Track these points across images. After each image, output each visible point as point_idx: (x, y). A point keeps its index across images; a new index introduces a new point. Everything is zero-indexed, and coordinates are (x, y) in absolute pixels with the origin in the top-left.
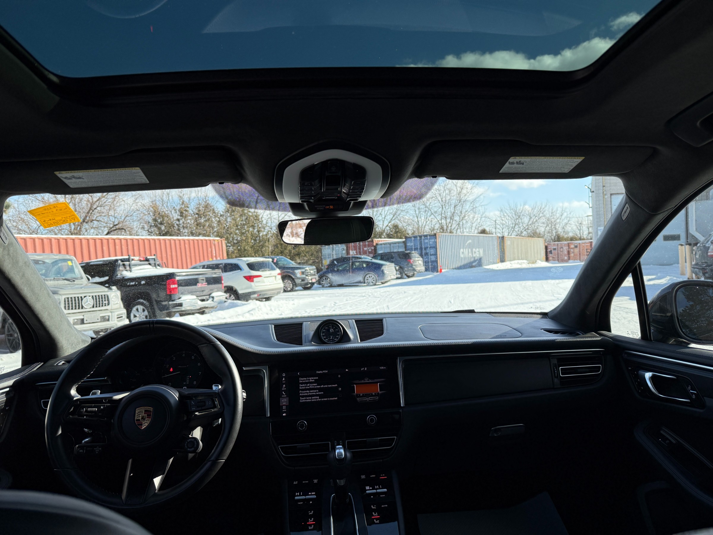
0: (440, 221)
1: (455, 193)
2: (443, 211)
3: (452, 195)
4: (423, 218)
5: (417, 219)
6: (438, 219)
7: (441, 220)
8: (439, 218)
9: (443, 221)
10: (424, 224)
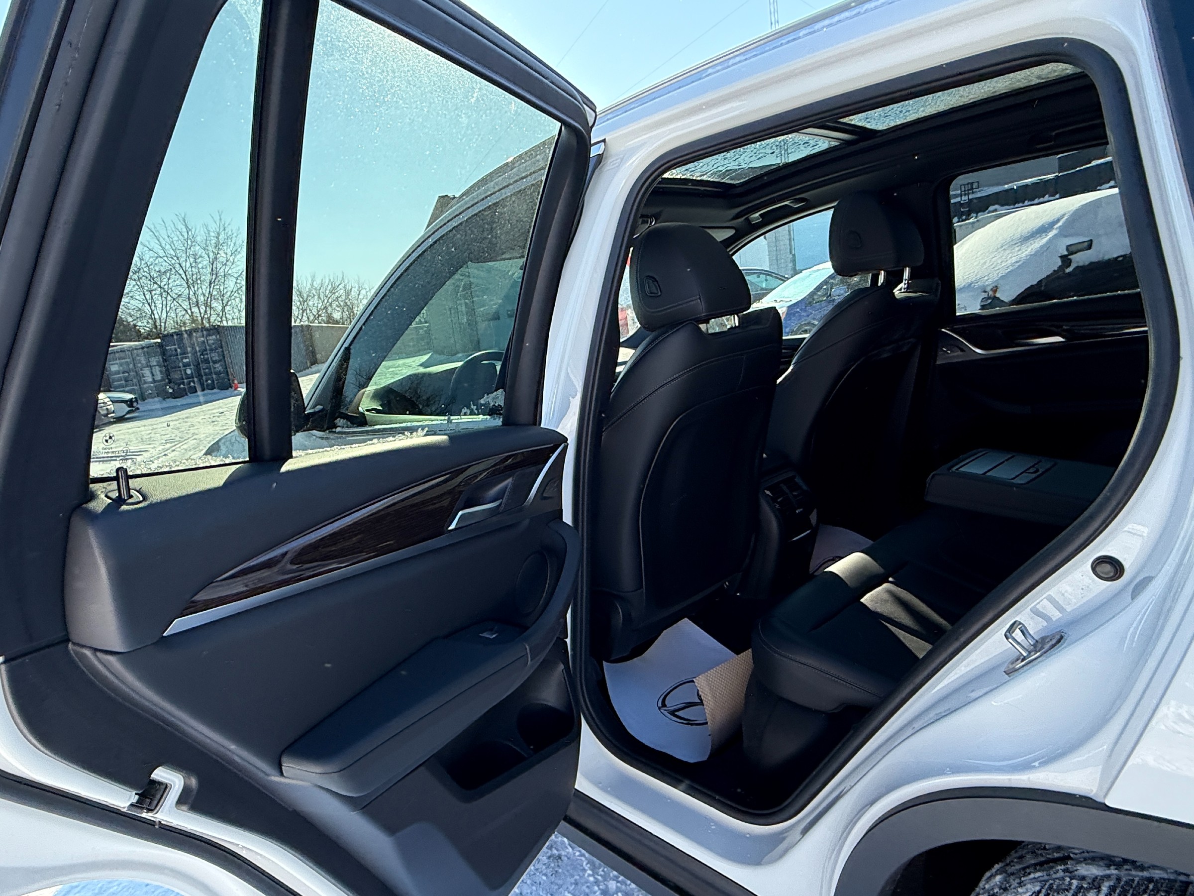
0: (189, 311)
1: (205, 263)
2: (191, 293)
3: (200, 266)
4: (160, 306)
5: (149, 308)
6: (185, 307)
7: (190, 309)
8: (186, 305)
9: (195, 310)
10: (164, 315)
